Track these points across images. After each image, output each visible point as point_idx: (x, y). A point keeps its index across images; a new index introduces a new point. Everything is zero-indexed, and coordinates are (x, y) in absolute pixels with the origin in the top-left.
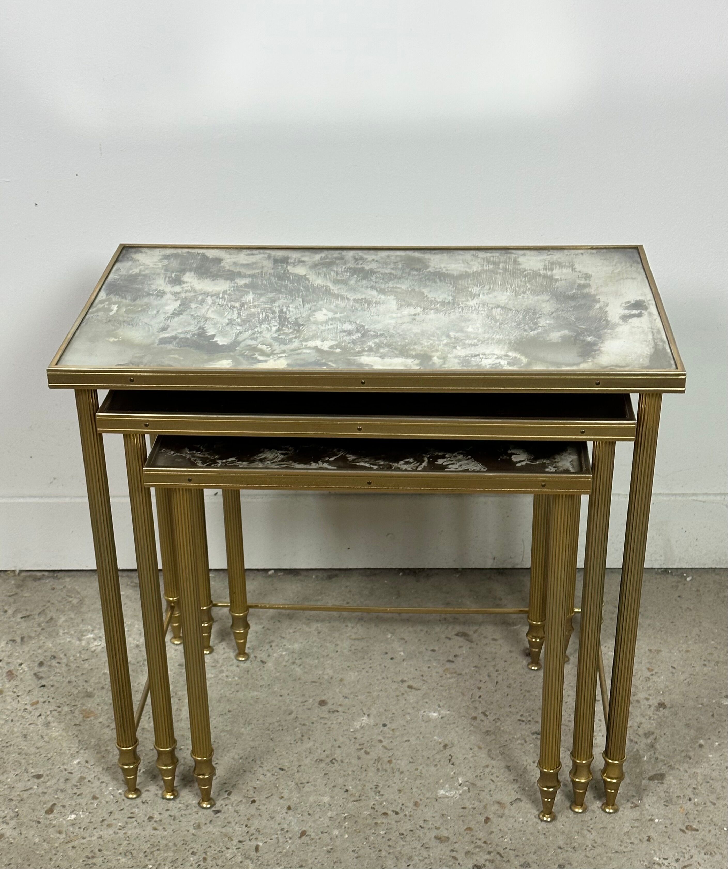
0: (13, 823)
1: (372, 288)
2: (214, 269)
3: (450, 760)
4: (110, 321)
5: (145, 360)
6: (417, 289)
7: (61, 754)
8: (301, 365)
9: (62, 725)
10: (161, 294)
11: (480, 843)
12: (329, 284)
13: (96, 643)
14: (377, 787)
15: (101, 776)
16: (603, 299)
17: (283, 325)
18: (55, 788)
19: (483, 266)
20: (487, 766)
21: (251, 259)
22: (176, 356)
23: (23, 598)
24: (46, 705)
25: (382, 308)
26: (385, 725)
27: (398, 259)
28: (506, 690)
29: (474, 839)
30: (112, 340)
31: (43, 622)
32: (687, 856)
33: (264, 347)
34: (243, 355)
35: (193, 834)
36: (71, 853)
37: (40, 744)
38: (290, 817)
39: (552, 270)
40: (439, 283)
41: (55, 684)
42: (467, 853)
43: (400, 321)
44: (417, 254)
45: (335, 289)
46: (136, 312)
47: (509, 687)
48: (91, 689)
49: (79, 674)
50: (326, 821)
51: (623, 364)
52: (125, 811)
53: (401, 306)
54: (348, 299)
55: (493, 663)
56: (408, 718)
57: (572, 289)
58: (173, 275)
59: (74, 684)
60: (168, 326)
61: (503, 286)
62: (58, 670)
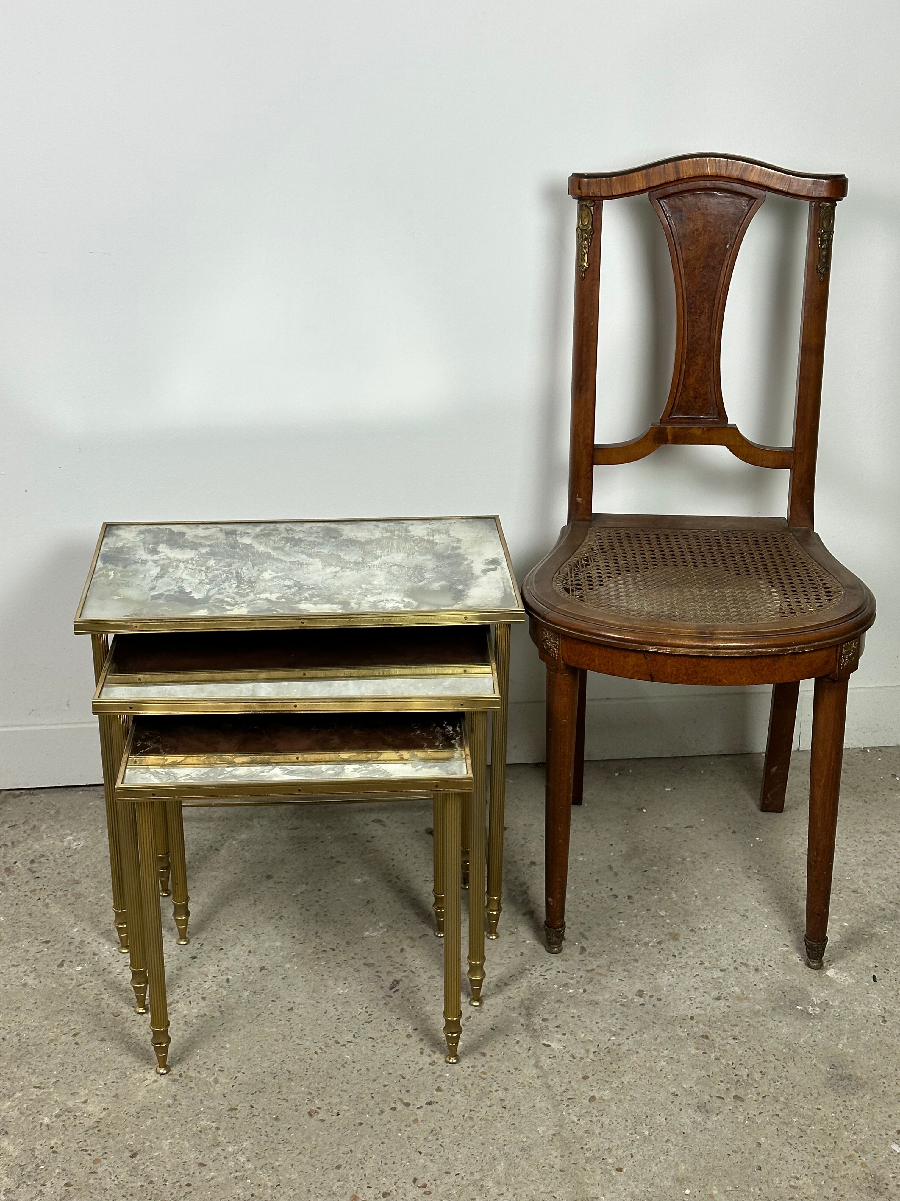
0: (32, 975)
1: (302, 552)
2: (180, 541)
3: (372, 911)
4: (110, 584)
5: (145, 611)
6: (335, 553)
7: (62, 926)
8: (258, 612)
9: (59, 905)
10: (144, 562)
11: (397, 965)
12: (270, 550)
13: (76, 843)
14: (317, 933)
15: (97, 939)
16: (469, 557)
17: (240, 583)
18: (61, 949)
19: (382, 533)
20: (401, 914)
21: (208, 532)
22: (167, 608)
23: (7, 812)
24: (43, 892)
25: (311, 568)
26: (320, 890)
27: (319, 529)
28: (414, 860)
29: (393, 964)
30: (116, 598)
31: (27, 830)
32: (549, 963)
33: (229, 600)
34: (214, 606)
35: (177, 974)
36: (83, 992)
37: (43, 919)
38: (251, 958)
39: (433, 536)
40: (352, 548)
41: (47, 875)
42: (388, 973)
43: (325, 578)
44: (333, 525)
45: (274, 554)
46: (129, 577)
47: (416, 857)
48: (78, 878)
49: (66, 867)
50: (280, 959)
51: (483, 604)
52: (121, 961)
53: (325, 566)
54: (285, 561)
55: (403, 841)
56: (338, 884)
57: (448, 550)
58: (150, 547)
59: (63, 874)
60: (156, 586)
61: (398, 551)
62: (47, 865)
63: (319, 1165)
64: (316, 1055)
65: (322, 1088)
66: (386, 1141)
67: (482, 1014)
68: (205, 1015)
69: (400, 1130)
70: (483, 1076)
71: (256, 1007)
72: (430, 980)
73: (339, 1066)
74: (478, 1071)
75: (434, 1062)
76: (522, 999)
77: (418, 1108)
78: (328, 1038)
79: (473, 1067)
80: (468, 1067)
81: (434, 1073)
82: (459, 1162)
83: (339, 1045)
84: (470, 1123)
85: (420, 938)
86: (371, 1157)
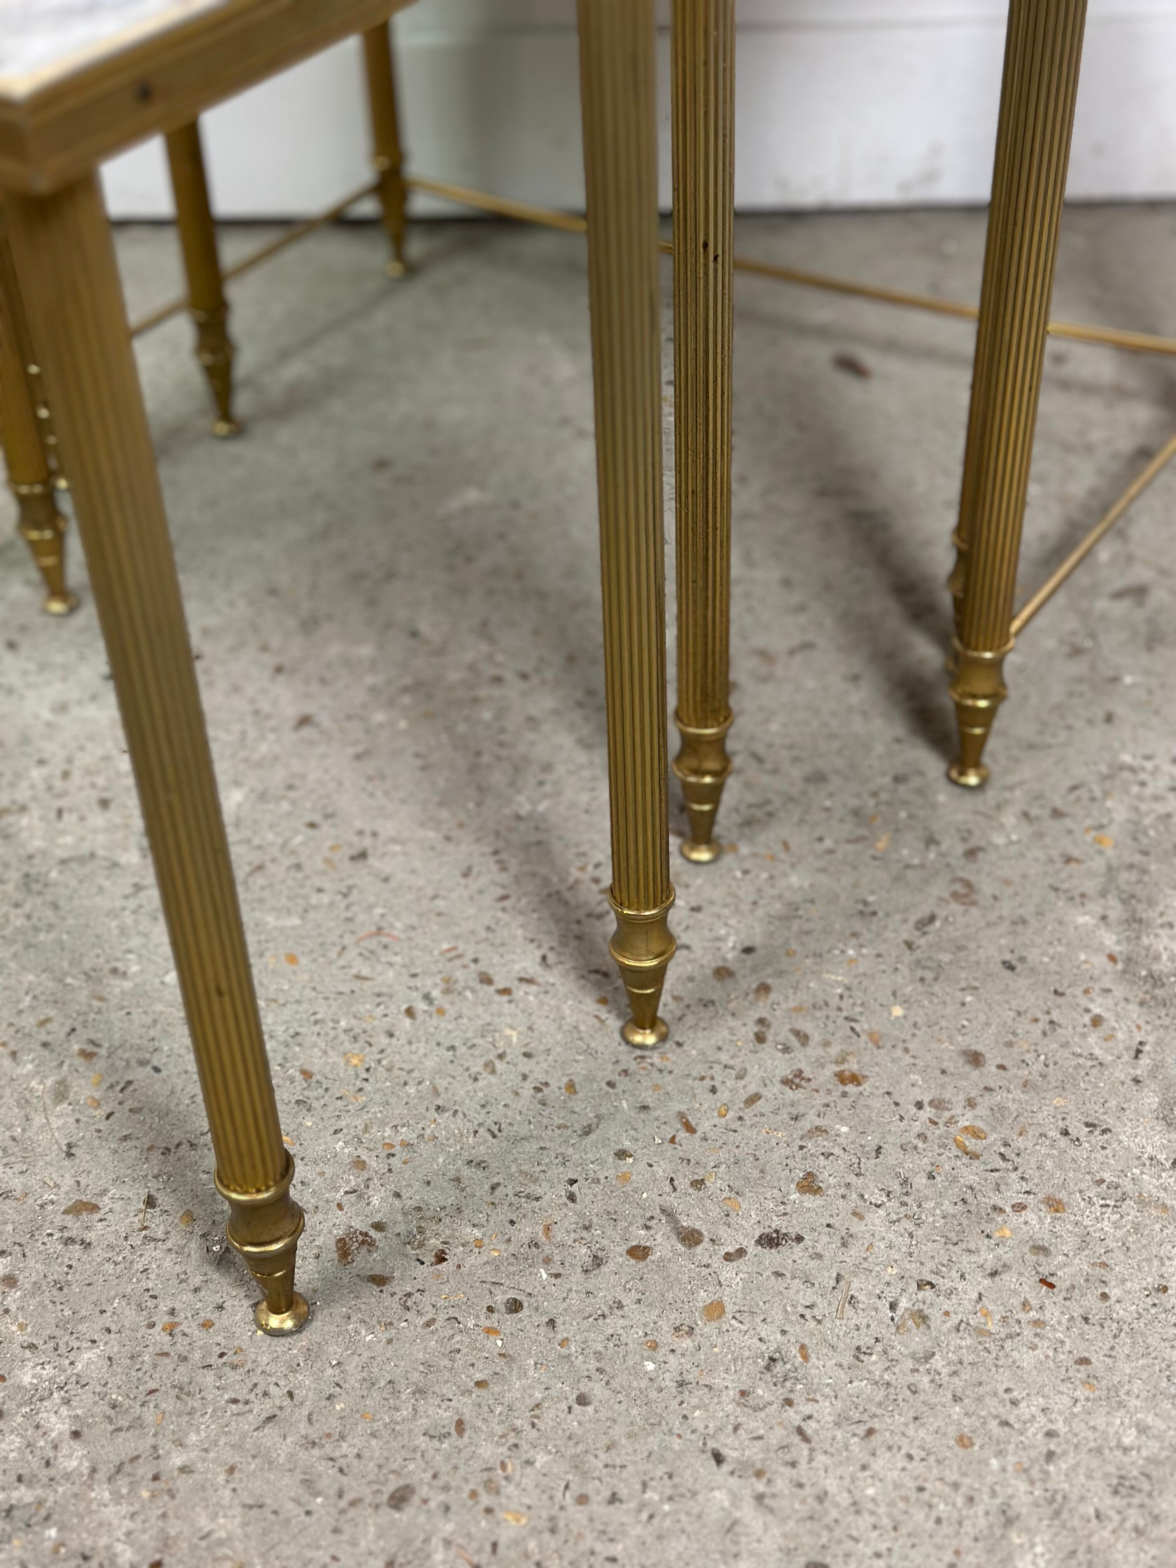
35: (48, 724)
38: (278, 686)
50: (362, 696)
63: (328, 1475)
64: (408, 1022)
65: (406, 1145)
66: (597, 1390)
67: (974, 911)
68: (93, 855)
69: (654, 1346)
70: (971, 1144)
71: (257, 841)
72: (811, 788)
73: (477, 1067)
74: (952, 1121)
75: (799, 1074)
76: (1110, 868)
77: (728, 1257)
78: (458, 963)
79: (938, 1104)
80: (919, 1105)
81: (796, 1118)
82: (866, 1520)
83: (491, 989)
84: (918, 1340)
85: (792, 652)
86: (529, 1463)
